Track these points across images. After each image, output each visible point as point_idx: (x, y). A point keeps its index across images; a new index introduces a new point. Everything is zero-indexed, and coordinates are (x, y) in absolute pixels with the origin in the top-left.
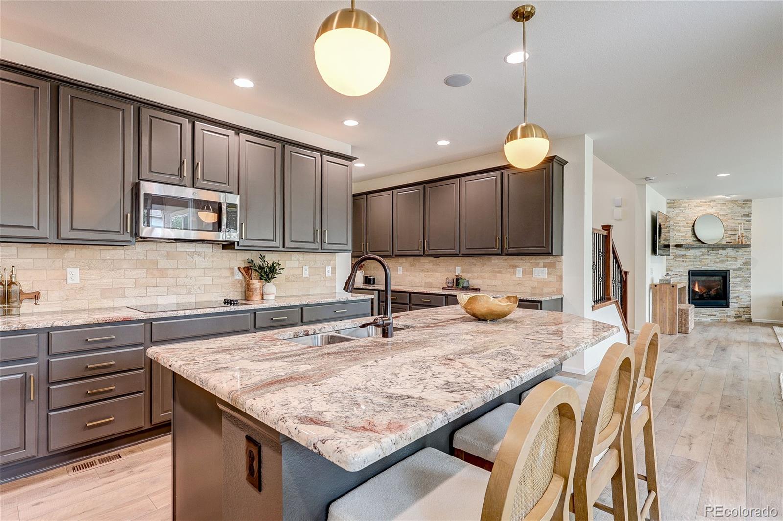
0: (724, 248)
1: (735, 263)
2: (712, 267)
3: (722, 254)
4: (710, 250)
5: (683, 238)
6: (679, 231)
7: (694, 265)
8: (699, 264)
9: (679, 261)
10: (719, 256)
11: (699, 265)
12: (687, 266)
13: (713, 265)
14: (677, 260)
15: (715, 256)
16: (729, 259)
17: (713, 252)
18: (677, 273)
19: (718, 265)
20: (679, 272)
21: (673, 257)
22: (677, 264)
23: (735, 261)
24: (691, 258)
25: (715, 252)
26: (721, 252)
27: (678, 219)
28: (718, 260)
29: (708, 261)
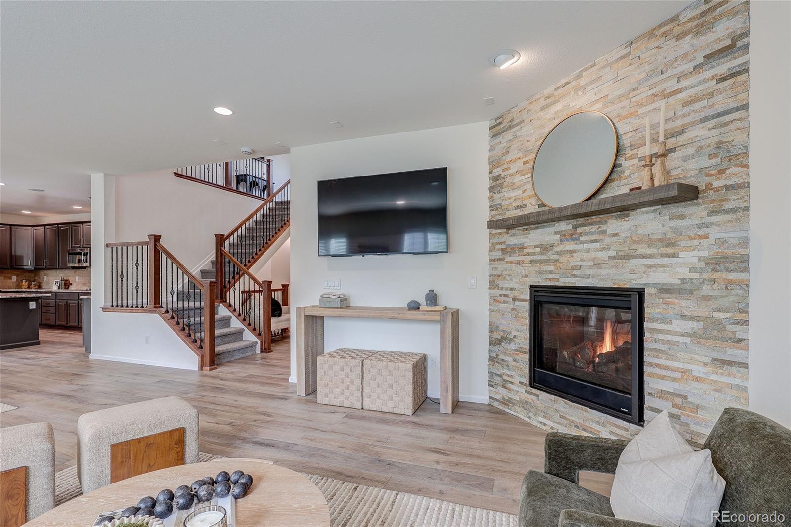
0: (623, 209)
1: (665, 261)
2: (588, 277)
3: (617, 235)
4: (582, 226)
5: (518, 203)
6: (512, 187)
7: (540, 273)
8: (551, 268)
9: (511, 262)
10: (608, 240)
11: (551, 273)
12: (526, 276)
13: (588, 272)
14: (508, 259)
15: (595, 241)
16: (643, 250)
17: (587, 229)
18: (508, 292)
19: (604, 272)
20: (511, 289)
21: (500, 253)
22: (506, 270)
23: (668, 255)
24: (534, 254)
25: (594, 228)
26: (614, 225)
27: (508, 158)
28: (603, 255)
29: (576, 260)
